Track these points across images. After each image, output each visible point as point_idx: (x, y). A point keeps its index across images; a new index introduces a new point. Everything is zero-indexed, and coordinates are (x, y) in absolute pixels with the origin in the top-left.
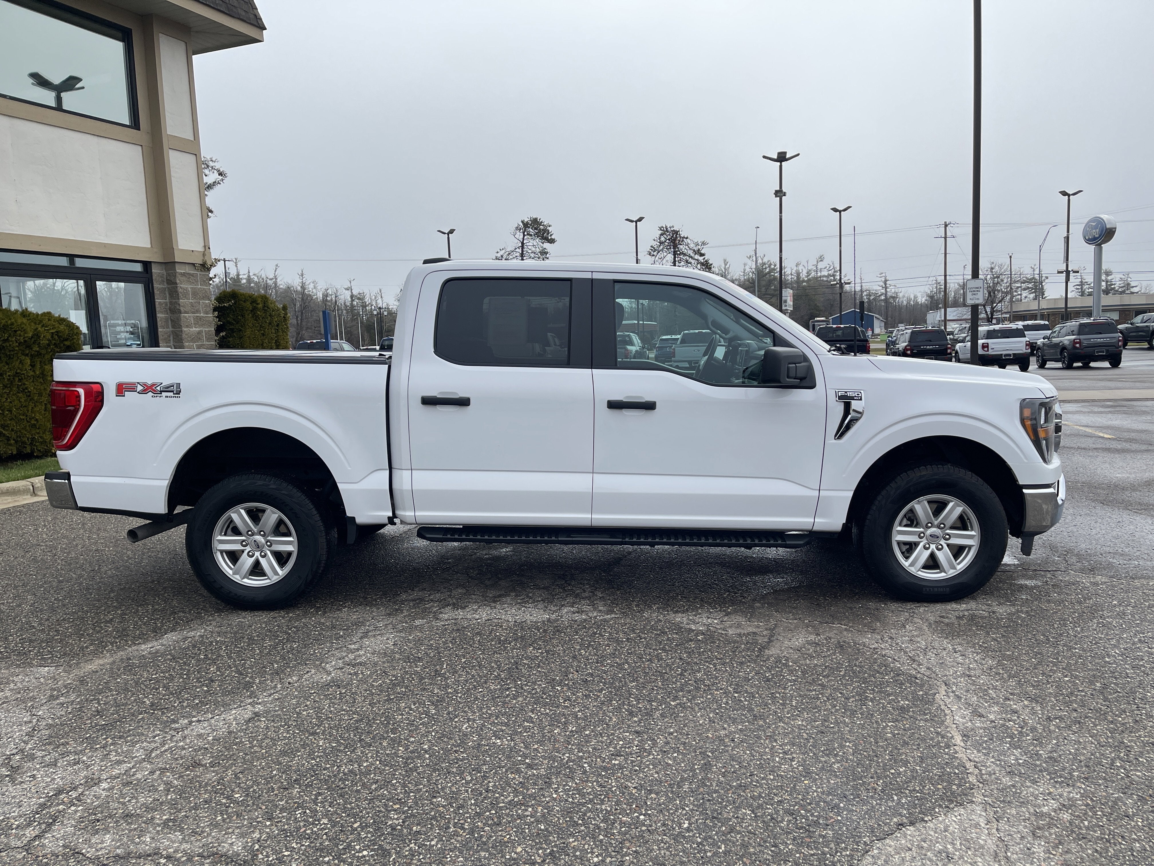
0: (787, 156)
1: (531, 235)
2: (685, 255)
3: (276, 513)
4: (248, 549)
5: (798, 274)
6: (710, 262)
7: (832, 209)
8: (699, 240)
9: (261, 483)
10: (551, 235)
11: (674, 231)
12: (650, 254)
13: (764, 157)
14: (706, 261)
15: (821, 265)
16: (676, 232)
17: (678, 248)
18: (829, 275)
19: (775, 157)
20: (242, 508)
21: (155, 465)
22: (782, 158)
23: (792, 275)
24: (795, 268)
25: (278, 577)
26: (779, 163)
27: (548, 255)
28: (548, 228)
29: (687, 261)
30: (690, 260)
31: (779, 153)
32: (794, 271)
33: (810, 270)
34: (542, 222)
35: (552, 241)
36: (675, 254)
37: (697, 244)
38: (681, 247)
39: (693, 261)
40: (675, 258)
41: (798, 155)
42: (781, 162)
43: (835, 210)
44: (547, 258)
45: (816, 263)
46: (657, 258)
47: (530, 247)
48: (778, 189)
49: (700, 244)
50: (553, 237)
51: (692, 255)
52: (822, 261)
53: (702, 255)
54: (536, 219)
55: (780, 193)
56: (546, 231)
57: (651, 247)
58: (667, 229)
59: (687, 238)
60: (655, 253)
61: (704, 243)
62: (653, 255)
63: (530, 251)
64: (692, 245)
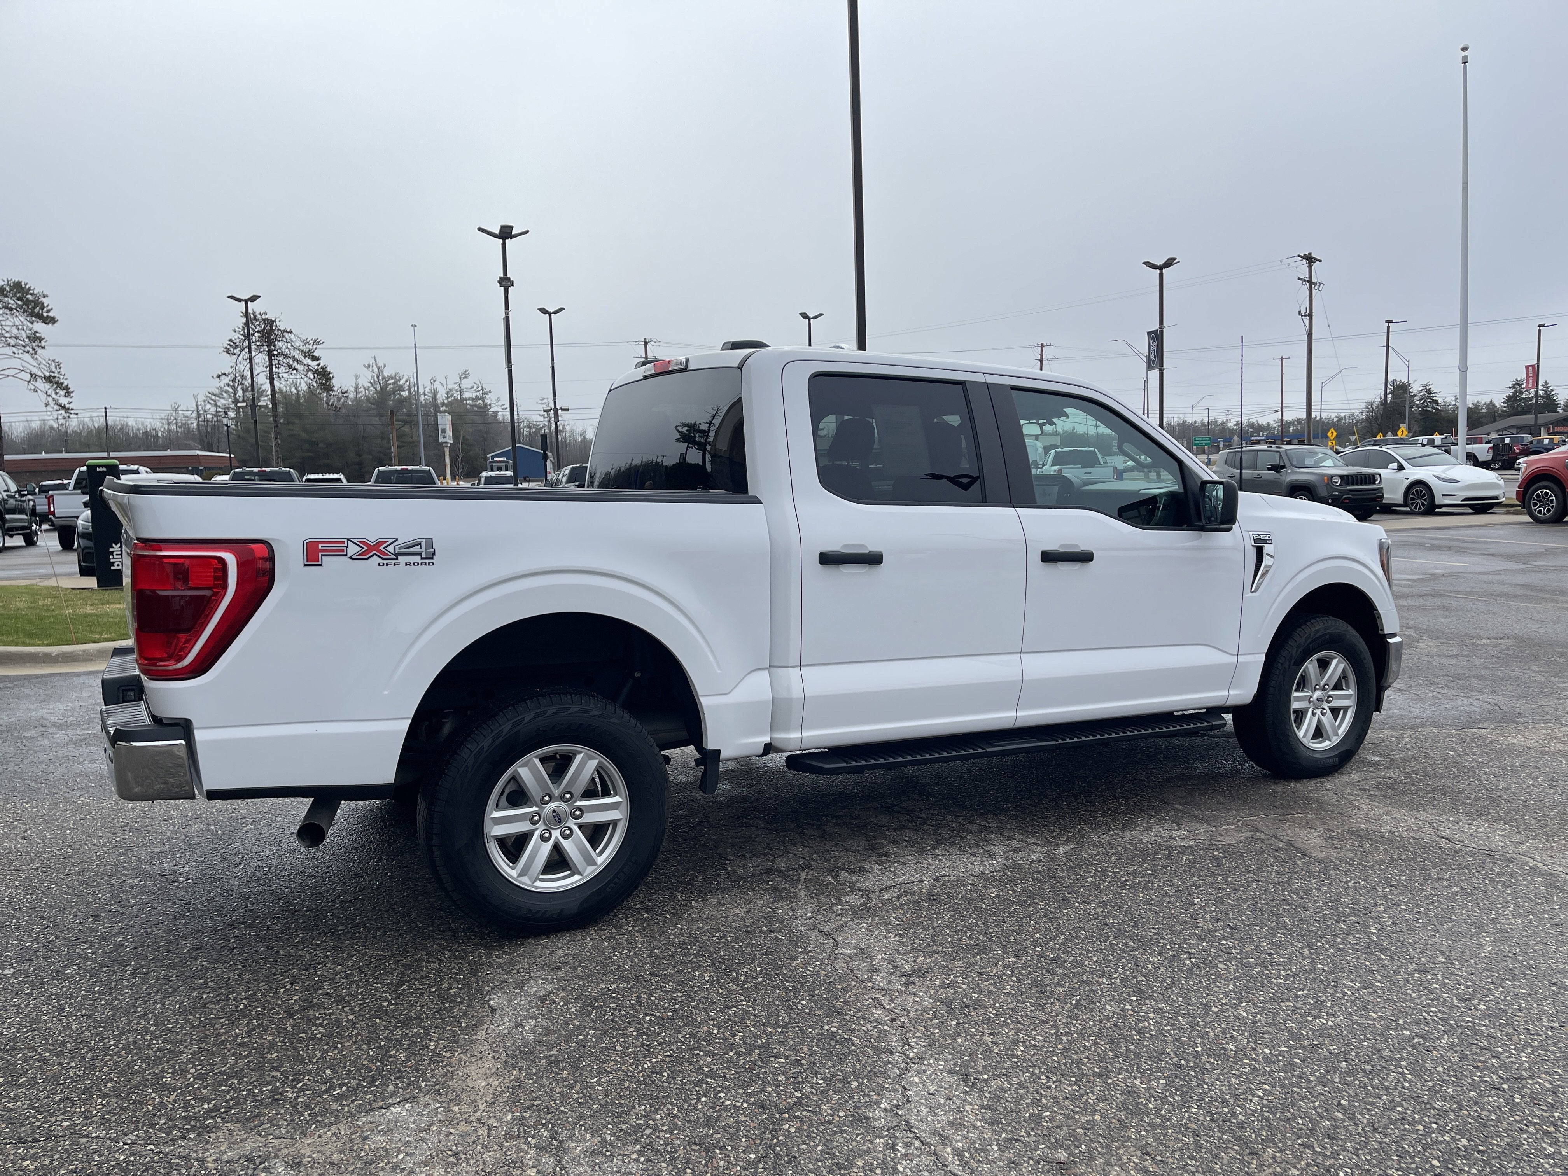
0: (513, 233)
1: (11, 309)
2: (286, 356)
3: (596, 759)
4: (540, 828)
5: (435, 394)
6: (328, 369)
7: (539, 309)
8: (310, 338)
9: (575, 708)
10: (48, 311)
11: (267, 319)
12: (227, 352)
13: (480, 229)
14: (323, 368)
15: (465, 384)
16: (271, 322)
17: (275, 346)
18: (477, 398)
19: (497, 231)
20: (536, 757)
21: (386, 693)
22: (506, 233)
23: (425, 395)
24: (429, 387)
25: (594, 867)
26: (501, 241)
27: (43, 344)
28: (42, 299)
29: (290, 366)
30: (295, 365)
31: (502, 227)
32: (427, 390)
33: (451, 390)
34: (29, 289)
35: (52, 321)
36: (270, 354)
37: (305, 342)
38: (280, 344)
39: (300, 368)
40: (270, 360)
41: (527, 232)
42: (504, 239)
43: (544, 311)
44: (43, 348)
45: (458, 380)
46: (240, 358)
47: (8, 329)
48: (502, 275)
49: (311, 342)
50: (51, 314)
51: (300, 357)
52: (466, 378)
53: (315, 358)
54: (19, 283)
55: (506, 282)
56: (37, 303)
57: (230, 340)
58: (255, 316)
59: (290, 332)
60: (237, 351)
61: (316, 342)
62: (234, 354)
63: (7, 335)
64: (298, 344)
